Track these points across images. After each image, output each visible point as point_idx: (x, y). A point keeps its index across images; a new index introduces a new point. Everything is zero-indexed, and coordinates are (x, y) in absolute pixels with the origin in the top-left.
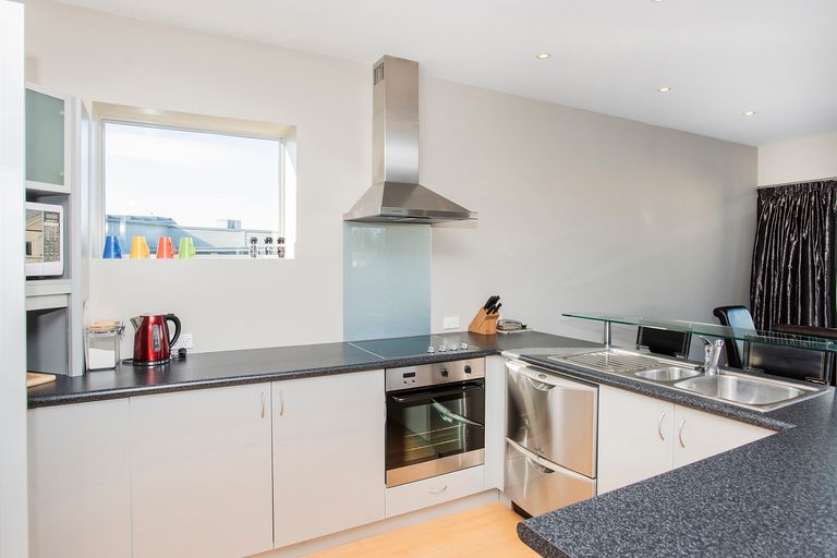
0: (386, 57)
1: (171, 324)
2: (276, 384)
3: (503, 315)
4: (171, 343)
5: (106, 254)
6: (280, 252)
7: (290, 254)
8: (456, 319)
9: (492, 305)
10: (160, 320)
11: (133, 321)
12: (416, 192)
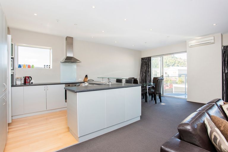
0: (67, 37)
1: (30, 78)
2: (47, 86)
3: (89, 78)
4: (30, 81)
5: (19, 67)
6: (49, 67)
7: (51, 68)
8: (81, 79)
9: (86, 76)
10: (28, 77)
11: (24, 77)
12: (73, 58)
